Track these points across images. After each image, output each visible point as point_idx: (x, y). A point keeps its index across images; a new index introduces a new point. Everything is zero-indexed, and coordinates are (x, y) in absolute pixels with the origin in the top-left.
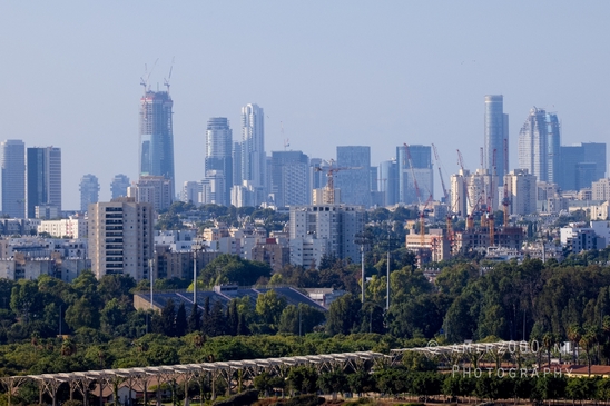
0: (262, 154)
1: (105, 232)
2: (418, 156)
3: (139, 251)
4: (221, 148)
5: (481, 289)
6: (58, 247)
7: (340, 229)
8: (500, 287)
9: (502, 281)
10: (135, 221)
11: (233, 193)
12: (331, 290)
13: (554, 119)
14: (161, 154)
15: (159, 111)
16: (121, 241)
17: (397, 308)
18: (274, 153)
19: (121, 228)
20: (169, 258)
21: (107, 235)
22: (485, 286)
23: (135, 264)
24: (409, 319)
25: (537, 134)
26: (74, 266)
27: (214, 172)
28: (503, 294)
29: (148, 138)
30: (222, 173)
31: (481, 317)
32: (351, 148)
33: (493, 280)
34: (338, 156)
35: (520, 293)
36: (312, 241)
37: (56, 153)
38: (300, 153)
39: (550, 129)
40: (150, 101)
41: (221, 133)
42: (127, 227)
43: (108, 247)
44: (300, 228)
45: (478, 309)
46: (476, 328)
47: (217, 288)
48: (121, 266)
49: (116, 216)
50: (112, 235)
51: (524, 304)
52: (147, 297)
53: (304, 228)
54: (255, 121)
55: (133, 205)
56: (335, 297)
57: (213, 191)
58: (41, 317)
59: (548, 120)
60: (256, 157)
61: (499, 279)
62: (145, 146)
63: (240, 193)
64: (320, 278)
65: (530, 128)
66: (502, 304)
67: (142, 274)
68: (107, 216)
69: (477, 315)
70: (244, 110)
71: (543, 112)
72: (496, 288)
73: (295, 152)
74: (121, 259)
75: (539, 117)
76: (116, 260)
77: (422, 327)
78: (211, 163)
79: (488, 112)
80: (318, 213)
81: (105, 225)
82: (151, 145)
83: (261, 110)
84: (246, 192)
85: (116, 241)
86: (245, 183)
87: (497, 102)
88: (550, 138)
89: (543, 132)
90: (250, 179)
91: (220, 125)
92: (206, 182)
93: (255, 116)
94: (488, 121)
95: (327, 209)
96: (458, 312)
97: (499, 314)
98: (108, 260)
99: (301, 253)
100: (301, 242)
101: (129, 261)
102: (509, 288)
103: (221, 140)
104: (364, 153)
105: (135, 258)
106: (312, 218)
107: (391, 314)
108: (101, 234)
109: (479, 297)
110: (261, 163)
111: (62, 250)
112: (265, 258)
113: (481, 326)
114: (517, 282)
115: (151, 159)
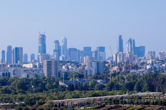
0: (66, 49)
1: (47, 67)
2: (102, 49)
3: (55, 71)
4: (57, 47)
5: (143, 80)
6: (31, 70)
7: (98, 66)
8: (148, 79)
9: (148, 78)
10: (54, 64)
11: (60, 58)
12: (101, 80)
13: (134, 40)
14: (43, 49)
15: (43, 39)
16: (51, 69)
17: (123, 84)
18: (69, 49)
19: (51, 66)
20: (61, 73)
21: (48, 67)
22: (144, 79)
23: (54, 74)
24: (125, 87)
25: (130, 44)
26: (41, 74)
27: (56, 53)
28: (149, 81)
29: (40, 45)
30: (57, 53)
31: (143, 86)
32: (87, 47)
33: (146, 78)
34: (84, 49)
35: (152, 81)
36: (92, 69)
37: (22, 48)
38: (75, 48)
39: (132, 43)
40: (41, 37)
41: (57, 44)
42: (52, 65)
43: (48, 70)
44: (89, 66)
45: (142, 85)
46: (142, 89)
47: (77, 80)
48: (51, 74)
49: (50, 63)
50: (49, 67)
51: (153, 83)
52: (62, 82)
53: (90, 66)
54: (65, 41)
55: (54, 61)
56: (102, 82)
57: (55, 57)
58: (38, 87)
59: (132, 41)
60: (65, 49)
61: (147, 77)
62: (40, 47)
63: (62, 58)
64: (98, 77)
65: (128, 42)
66: (148, 83)
67: (56, 76)
68: (48, 63)
69: (142, 86)
70: (62, 39)
71: (131, 39)
72: (147, 79)
73: (74, 48)
74: (51, 73)
75: (130, 40)
76: (50, 73)
77: (129, 89)
78: (55, 51)
79: (118, 39)
80: (93, 62)
81: (47, 65)
82: (41, 47)
83: (66, 39)
84: (63, 57)
85: (50, 69)
86: (63, 55)
87: (120, 37)
88: (133, 45)
89: (131, 44)
90: (64, 54)
91: (57, 42)
92: (54, 55)
93: (65, 40)
94: (118, 41)
95: (95, 61)
96: (137, 85)
97: (148, 86)
98: (48, 73)
99: (89, 71)
100: (89, 69)
101: (53, 74)
102: (150, 80)
103: (57, 45)
104: (90, 48)
105: (54, 73)
106: (91, 63)
107: (121, 86)
108: (46, 67)
109: (142, 82)
110: (66, 51)
111: (32, 71)
112: (82, 73)
113: (143, 89)
114: (152, 78)
115: (41, 50)
